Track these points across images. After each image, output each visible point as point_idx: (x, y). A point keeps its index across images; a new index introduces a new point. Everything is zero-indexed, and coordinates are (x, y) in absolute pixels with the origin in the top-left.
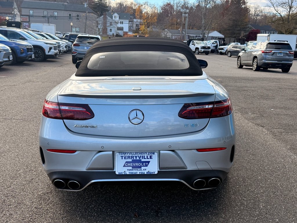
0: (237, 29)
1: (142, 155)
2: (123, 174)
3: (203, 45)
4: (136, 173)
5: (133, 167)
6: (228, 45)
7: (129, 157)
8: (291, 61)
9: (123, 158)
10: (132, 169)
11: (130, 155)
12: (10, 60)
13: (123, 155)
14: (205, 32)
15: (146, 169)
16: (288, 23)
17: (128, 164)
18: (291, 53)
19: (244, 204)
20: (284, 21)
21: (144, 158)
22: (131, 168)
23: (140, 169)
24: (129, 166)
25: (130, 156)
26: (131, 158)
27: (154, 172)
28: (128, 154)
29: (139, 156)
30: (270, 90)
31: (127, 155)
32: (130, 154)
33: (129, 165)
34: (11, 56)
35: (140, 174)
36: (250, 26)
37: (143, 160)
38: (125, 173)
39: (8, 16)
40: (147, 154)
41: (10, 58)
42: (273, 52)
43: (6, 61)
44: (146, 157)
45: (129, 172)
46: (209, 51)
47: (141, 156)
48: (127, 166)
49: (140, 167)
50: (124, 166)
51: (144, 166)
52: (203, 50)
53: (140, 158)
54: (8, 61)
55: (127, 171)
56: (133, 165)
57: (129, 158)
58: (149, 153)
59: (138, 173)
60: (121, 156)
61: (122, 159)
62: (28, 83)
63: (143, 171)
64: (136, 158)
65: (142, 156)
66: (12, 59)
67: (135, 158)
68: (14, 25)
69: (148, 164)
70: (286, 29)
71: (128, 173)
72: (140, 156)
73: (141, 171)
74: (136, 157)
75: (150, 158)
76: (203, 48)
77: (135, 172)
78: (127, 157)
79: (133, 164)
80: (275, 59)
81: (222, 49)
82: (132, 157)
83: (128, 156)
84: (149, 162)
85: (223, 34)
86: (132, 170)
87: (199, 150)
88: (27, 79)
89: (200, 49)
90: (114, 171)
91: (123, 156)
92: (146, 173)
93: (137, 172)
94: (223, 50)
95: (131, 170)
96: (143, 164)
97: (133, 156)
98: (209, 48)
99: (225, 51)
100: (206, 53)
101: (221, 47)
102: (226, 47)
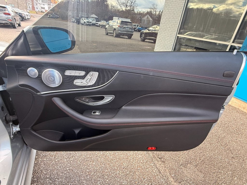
3: (88, 21)
8: (133, 33)
14: (89, 14)
18: (133, 28)
36: (109, 13)
42: (124, 26)
52: (88, 23)
80: (125, 31)
81: (97, 24)
85: (97, 16)
89: (86, 23)
98: (91, 22)
99: (98, 25)
100: (90, 25)
101: (96, 22)
102: (99, 23)
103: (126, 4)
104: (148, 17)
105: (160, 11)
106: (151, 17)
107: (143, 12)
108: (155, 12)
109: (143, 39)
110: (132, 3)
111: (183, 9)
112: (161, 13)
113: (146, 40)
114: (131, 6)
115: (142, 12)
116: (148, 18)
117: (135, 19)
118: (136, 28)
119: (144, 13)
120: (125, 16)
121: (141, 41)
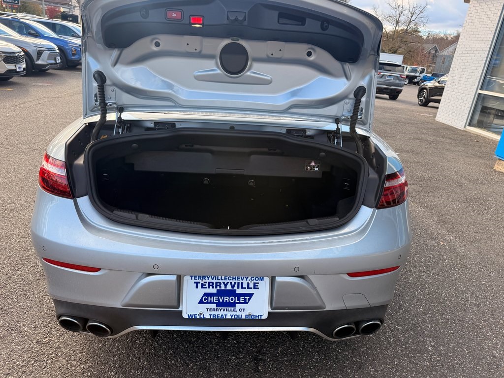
1: (237, 281)
2: (198, 317)
4: (224, 316)
5: (219, 304)
7: (210, 285)
8: (401, 87)
9: (200, 285)
10: (216, 308)
11: (214, 281)
12: (57, 63)
13: (200, 280)
15: (244, 309)
16: (393, 40)
17: (209, 299)
18: (403, 76)
19: (400, 341)
21: (242, 288)
22: (214, 306)
23: (232, 308)
24: (211, 302)
25: (213, 283)
26: (214, 285)
27: (261, 316)
28: (210, 278)
29: (231, 283)
30: (386, 124)
31: (207, 281)
32: (213, 279)
33: (211, 300)
34: (58, 58)
35: (233, 317)
37: (239, 291)
38: (202, 316)
39: (63, 7)
40: (248, 279)
41: (57, 60)
42: (382, 74)
43: (51, 64)
44: (245, 285)
45: (210, 315)
47: (235, 283)
48: (207, 303)
49: (233, 305)
50: (201, 302)
51: (240, 303)
53: (233, 287)
54: (54, 64)
55: (206, 311)
56: (219, 300)
57: (211, 287)
58: (253, 279)
59: (229, 317)
60: (195, 283)
61: (197, 287)
62: (77, 96)
63: (238, 313)
64: (226, 287)
65: (238, 283)
66: (60, 61)
67: (223, 287)
68: (71, 19)
69: (249, 299)
71: (207, 316)
72: (233, 282)
73: (234, 313)
74: (226, 285)
75: (254, 288)
77: (222, 315)
78: (207, 284)
79: (218, 298)
80: (384, 83)
82: (218, 284)
83: (209, 283)
84: (251, 295)
86: (217, 310)
87: (352, 275)
88: (77, 89)
90: (180, 309)
91: (199, 283)
92: (244, 317)
93: (226, 315)
95: (214, 310)
96: (239, 299)
97: (220, 283)
103: (397, 18)
107: (445, 35)
109: (424, 100)
110: (413, 14)
111: (490, 48)
113: (431, 104)
114: (410, 22)
117: (418, 55)
118: (416, 77)
119: (447, 38)
120: (391, 45)
121: (420, 105)
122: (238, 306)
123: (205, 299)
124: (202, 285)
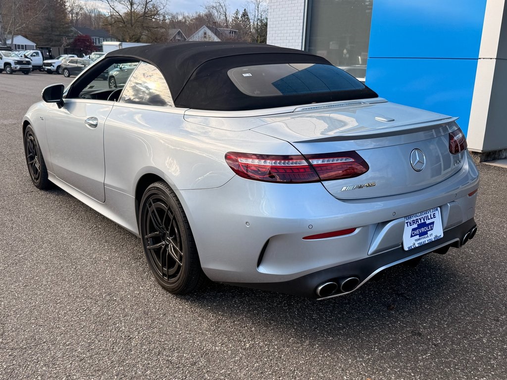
0: (56, 33)
3: (18, 59)
5: (420, 235)
6: (58, 59)
7: (414, 222)
11: (415, 219)
13: (409, 221)
14: (5, 37)
15: (432, 234)
17: (415, 233)
20: (126, 24)
21: (428, 219)
22: (417, 237)
24: (416, 235)
27: (440, 236)
29: (423, 218)
31: (412, 220)
32: (413, 217)
35: (428, 242)
36: (73, 29)
37: (428, 222)
38: (414, 246)
40: (431, 212)
45: (418, 244)
46: (30, 69)
49: (427, 233)
50: (412, 236)
51: (429, 230)
52: (18, 67)
53: (424, 220)
55: (415, 242)
57: (414, 224)
59: (426, 242)
60: (406, 223)
61: (408, 226)
63: (430, 238)
65: (426, 216)
67: (420, 222)
69: (433, 226)
70: (131, 35)
73: (428, 239)
75: (434, 217)
76: (19, 63)
77: (423, 242)
79: (419, 231)
81: (50, 65)
84: (433, 223)
85: (33, 41)
86: (420, 239)
87: (470, 195)
89: (13, 66)
90: (400, 246)
92: (433, 240)
94: (52, 67)
96: (428, 228)
97: (418, 219)
98: (28, 63)
99: (55, 68)
100: (26, 72)
101: (46, 61)
102: (56, 62)
104: (205, 34)
105: (237, 13)
106: (216, 33)
107: (184, 18)
108: (223, 17)
112: (240, 17)
115: (180, 18)
116: (205, 37)
122: (429, 233)
123: (413, 233)
124: (410, 223)
